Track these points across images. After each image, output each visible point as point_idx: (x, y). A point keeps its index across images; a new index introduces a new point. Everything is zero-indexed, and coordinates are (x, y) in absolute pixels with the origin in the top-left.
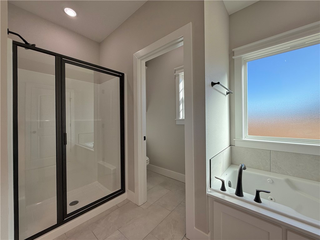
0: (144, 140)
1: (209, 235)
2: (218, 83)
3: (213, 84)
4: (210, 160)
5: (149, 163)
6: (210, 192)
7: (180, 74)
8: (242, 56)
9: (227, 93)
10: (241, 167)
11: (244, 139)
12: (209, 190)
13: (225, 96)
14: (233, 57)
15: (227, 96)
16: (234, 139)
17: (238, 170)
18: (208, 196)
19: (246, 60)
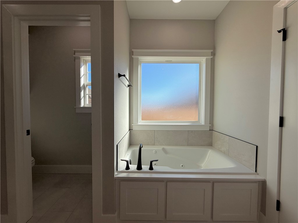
0: (27, 135)
1: (116, 214)
2: (124, 76)
3: (120, 75)
4: (117, 145)
5: (34, 163)
6: (117, 175)
7: (81, 57)
8: (139, 57)
9: (129, 86)
10: (140, 146)
11: (139, 124)
12: (116, 173)
13: (126, 88)
14: (133, 56)
15: (128, 88)
16: (132, 125)
17: (138, 149)
18: (115, 179)
19: (141, 61)
